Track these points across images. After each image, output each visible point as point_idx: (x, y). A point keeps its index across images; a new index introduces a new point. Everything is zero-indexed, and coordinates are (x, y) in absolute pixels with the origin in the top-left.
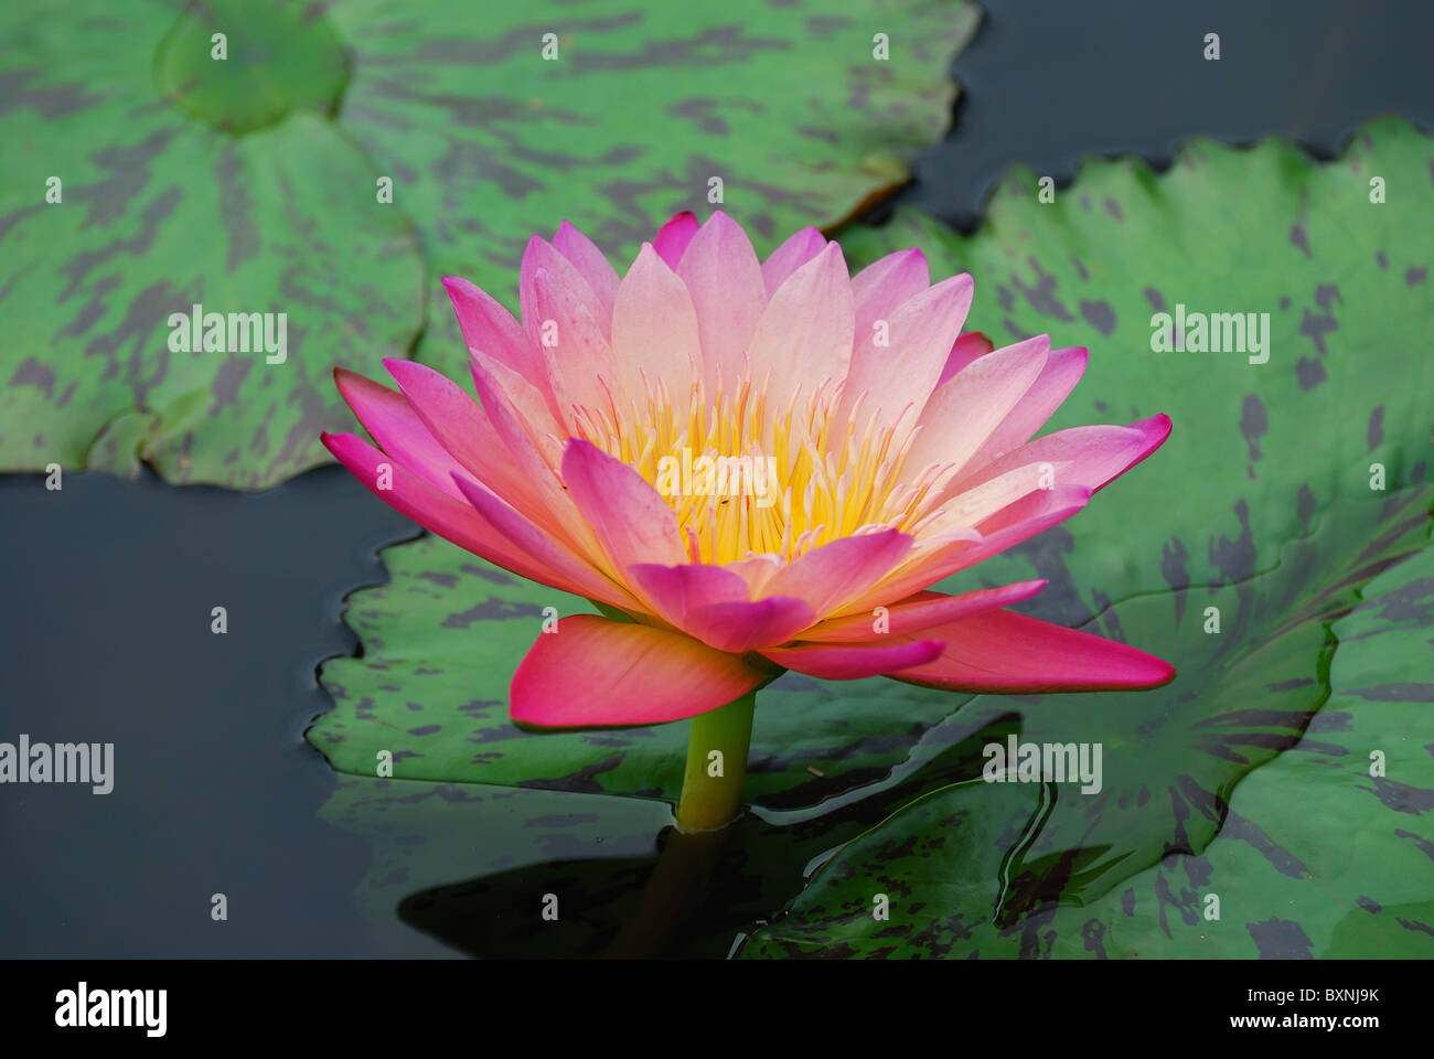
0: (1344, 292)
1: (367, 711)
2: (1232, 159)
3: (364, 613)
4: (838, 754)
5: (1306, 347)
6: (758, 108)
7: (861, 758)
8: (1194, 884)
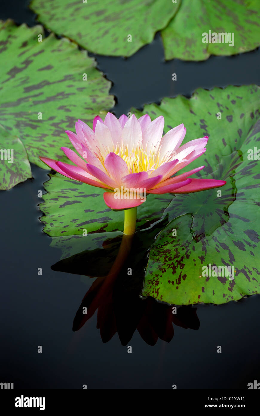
0: (206, 120)
1: (52, 225)
2: (172, 101)
3: (43, 208)
4: (150, 217)
5: (203, 131)
6: (75, 106)
7: (155, 217)
8: (229, 227)
